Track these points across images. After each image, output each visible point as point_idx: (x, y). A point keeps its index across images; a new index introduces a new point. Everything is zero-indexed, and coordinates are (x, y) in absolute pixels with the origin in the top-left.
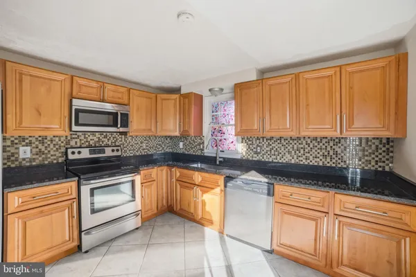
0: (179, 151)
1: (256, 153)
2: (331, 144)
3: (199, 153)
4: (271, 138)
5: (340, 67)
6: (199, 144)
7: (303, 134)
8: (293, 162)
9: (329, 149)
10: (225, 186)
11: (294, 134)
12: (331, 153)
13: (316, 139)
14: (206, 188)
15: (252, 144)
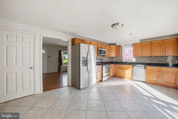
0: (114, 61)
1: (139, 61)
2: (161, 58)
3: (121, 61)
4: (143, 57)
5: (163, 40)
6: (121, 59)
7: (153, 55)
8: (150, 62)
9: (160, 59)
10: (133, 68)
11: (150, 55)
12: (161, 60)
13: (156, 57)
14: (127, 69)
15: (138, 58)
